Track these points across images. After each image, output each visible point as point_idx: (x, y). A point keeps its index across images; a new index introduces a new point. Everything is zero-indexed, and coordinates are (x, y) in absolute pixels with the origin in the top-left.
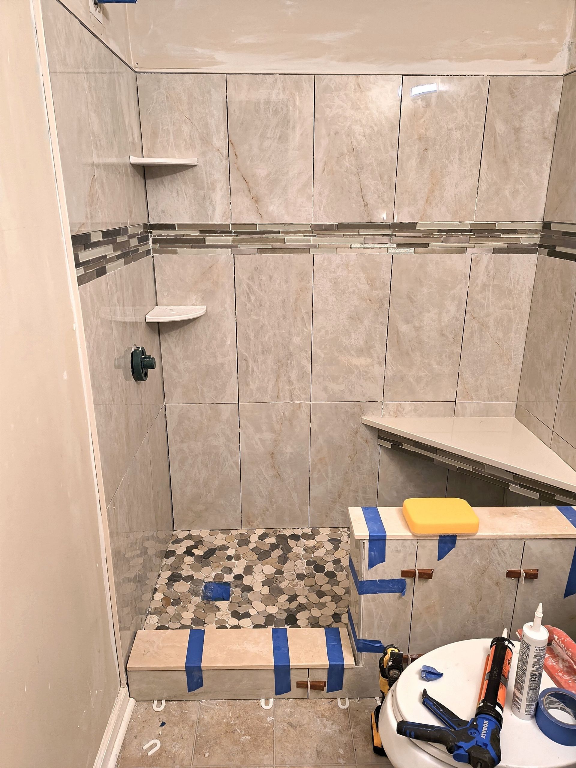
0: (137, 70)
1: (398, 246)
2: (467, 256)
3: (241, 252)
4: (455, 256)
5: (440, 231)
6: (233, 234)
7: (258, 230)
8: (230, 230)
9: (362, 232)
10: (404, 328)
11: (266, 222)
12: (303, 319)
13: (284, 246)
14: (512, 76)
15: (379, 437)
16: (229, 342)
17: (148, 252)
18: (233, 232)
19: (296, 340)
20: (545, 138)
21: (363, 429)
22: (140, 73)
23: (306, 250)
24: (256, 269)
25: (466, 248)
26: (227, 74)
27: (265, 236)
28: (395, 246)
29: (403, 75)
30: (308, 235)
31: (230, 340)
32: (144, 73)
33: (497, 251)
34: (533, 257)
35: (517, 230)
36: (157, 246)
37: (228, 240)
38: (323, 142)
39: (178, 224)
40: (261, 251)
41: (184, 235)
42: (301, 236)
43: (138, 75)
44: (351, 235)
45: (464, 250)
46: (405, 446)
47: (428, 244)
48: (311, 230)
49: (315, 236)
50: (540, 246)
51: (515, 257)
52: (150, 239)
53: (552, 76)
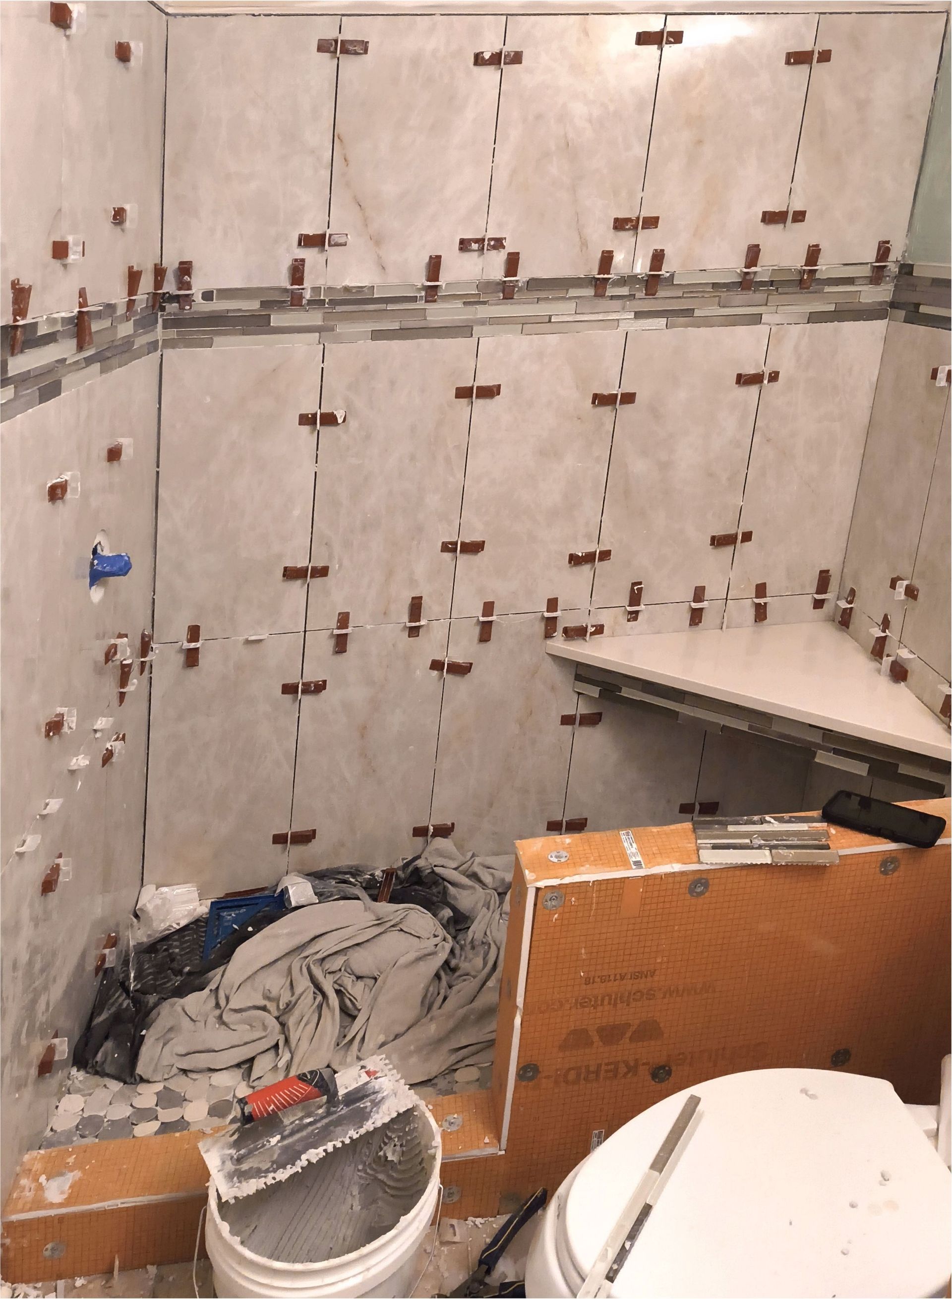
0: (170, 10)
1: (638, 315)
2: (761, 330)
3: (338, 340)
4: (741, 330)
5: (714, 285)
6: (327, 306)
7: (375, 296)
8: (322, 298)
9: (573, 292)
10: (639, 466)
11: (393, 279)
12: (448, 459)
13: (422, 324)
14: (856, 13)
15: (578, 678)
16: (296, 513)
17: (153, 346)
18: (327, 300)
19: (433, 501)
20: (910, 117)
21: (549, 664)
22: (175, 15)
23: (464, 330)
24: (366, 369)
25: (761, 314)
26: (343, 15)
27: (390, 307)
28: (632, 315)
29: (667, 14)
30: (470, 301)
31: (300, 510)
32: (184, 15)
33: (814, 318)
34: (880, 326)
35: (853, 278)
36: (173, 333)
37: (315, 318)
38: (513, 134)
39: (219, 290)
40: (377, 335)
41: (228, 311)
42: (459, 304)
43: (171, 19)
44: (553, 299)
45: (756, 319)
46: (626, 692)
47: (694, 309)
48: (477, 292)
49: (484, 303)
50: (893, 305)
51: (849, 327)
52: (160, 321)
53: (926, 12)
